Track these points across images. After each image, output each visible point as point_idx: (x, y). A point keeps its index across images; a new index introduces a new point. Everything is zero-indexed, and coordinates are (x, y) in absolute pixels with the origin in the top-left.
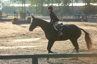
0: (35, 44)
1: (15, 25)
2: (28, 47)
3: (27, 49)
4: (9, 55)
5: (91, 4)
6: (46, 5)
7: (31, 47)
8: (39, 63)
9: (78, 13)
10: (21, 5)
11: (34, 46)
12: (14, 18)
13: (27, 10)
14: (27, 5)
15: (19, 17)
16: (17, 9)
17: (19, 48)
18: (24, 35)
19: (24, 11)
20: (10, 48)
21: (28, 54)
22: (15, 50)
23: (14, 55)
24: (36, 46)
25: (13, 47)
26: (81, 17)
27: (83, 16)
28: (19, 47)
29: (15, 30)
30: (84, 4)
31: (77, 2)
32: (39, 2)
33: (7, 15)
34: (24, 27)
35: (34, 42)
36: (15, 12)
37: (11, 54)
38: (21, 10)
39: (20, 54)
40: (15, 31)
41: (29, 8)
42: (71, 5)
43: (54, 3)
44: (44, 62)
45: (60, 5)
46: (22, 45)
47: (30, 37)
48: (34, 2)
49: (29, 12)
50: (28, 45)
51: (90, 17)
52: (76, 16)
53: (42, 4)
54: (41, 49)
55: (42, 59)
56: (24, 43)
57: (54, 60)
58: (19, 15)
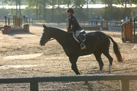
0: (35, 62)
1: (7, 36)
2: (25, 66)
3: (23, 69)
5: (113, 5)
6: (51, 7)
7: (28, 66)
8: (40, 90)
9: (95, 18)
10: (15, 7)
11: (33, 66)
12: (4, 25)
13: (23, 14)
14: (23, 7)
15: (11, 24)
16: (9, 13)
17: (12, 68)
18: (18, 49)
19: (18, 15)
21: (25, 76)
22: (6, 70)
23: (3, 78)
25: (4, 67)
26: (99, 24)
27: (102, 23)
28: (12, 66)
29: (5, 42)
30: (104, 6)
31: (94, 3)
32: (41, 2)
34: (19, 38)
35: (33, 59)
36: (6, 17)
38: (15, 14)
39: (14, 77)
40: (6, 44)
41: (26, 11)
42: (85, 6)
44: (47, 88)
45: (70, 6)
46: (17, 64)
47: (27, 53)
48: (32, 2)
49: (27, 16)
50: (25, 64)
51: (112, 24)
52: (92, 22)
53: (45, 6)
54: (44, 69)
55: (44, 83)
56: (18, 62)
57: (61, 85)
58: (12, 21)
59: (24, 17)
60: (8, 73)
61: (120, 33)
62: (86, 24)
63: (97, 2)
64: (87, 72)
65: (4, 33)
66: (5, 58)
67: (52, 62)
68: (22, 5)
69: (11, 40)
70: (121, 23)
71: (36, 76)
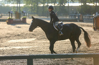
0: (30, 44)
1: (10, 25)
2: (23, 47)
3: (22, 49)
4: (3, 56)
5: (87, 4)
6: (42, 5)
7: (26, 47)
8: (34, 64)
9: (74, 13)
10: (16, 5)
11: (29, 47)
12: (8, 18)
13: (22, 10)
14: (22, 5)
15: (14, 17)
16: (11, 9)
17: (14, 49)
18: (18, 35)
19: (19, 11)
20: (5, 48)
21: (23, 54)
22: (9, 50)
23: (8, 55)
24: (31, 47)
25: (8, 48)
26: (77, 17)
27: (79, 16)
28: (14, 47)
29: (9, 30)
30: (80, 4)
31: (73, 2)
32: (34, 1)
33: (2, 16)
34: (19, 27)
35: (29, 42)
36: (9, 12)
37: (5, 55)
38: (16, 10)
39: (15, 55)
40: (9, 32)
41: (24, 8)
42: (66, 5)
43: (50, 3)
44: (40, 63)
45: (56, 5)
46: (17, 46)
47: (25, 38)
48: (29, 2)
49: (24, 12)
50: (23, 46)
51: (86, 17)
52: (72, 16)
53: (38, 4)
55: (37, 59)
56: (18, 44)
57: (49, 61)
58: (14, 15)
59: (23, 12)
60: (11, 52)
61: (92, 24)
62: (67, 17)
63: (75, 1)
64: (68, 51)
65: (8, 23)
66: (9, 41)
67: (43, 44)
68: (21, 3)
69: (13, 29)
70: (93, 17)
71: (31, 54)
